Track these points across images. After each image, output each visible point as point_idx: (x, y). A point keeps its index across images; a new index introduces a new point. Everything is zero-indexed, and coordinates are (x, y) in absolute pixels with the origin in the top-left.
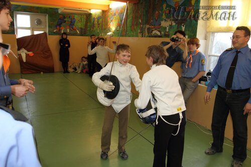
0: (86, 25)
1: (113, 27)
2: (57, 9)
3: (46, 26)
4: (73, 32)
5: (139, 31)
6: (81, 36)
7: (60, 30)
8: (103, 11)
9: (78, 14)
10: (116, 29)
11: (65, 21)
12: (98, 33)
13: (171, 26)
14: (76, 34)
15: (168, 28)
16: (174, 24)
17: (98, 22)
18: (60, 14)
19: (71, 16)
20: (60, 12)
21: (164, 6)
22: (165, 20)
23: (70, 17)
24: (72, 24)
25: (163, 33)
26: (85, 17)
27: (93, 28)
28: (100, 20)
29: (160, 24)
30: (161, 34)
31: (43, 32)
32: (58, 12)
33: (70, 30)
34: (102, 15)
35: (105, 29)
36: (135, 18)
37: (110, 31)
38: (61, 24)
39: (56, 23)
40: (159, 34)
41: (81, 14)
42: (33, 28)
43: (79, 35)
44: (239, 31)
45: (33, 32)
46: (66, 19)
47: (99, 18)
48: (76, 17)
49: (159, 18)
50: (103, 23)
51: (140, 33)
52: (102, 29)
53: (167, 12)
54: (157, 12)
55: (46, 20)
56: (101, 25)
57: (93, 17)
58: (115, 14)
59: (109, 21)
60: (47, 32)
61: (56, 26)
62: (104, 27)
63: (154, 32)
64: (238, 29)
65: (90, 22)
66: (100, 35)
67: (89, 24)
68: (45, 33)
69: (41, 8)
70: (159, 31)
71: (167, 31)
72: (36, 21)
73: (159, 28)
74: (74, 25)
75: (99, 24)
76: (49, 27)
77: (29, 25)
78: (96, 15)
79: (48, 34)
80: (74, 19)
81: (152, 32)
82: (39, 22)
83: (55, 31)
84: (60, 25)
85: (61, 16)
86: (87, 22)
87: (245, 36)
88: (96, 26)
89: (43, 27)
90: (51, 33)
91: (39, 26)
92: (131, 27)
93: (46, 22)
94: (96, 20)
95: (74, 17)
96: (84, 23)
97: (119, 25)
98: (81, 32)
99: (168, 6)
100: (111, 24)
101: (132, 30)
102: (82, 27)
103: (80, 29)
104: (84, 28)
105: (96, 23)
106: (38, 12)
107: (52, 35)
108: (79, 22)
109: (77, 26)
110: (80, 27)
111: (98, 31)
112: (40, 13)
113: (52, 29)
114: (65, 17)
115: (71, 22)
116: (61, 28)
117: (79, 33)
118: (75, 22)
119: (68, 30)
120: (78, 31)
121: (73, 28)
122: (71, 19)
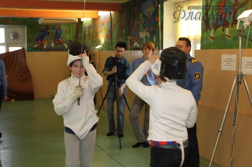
0: (76, 36)
1: (102, 39)
3: (24, 40)
4: (58, 46)
7: (42, 45)
8: (93, 19)
9: (65, 24)
10: (105, 41)
11: (48, 34)
12: (89, 46)
14: (63, 49)
15: (144, 39)
16: (148, 35)
17: (89, 32)
20: (40, 22)
21: (141, 15)
22: (143, 31)
23: (54, 27)
24: (57, 36)
25: (141, 45)
26: (75, 26)
27: (84, 41)
28: (91, 30)
29: (139, 36)
31: (20, 48)
32: (38, 23)
33: (55, 44)
34: (93, 23)
35: (96, 41)
36: (120, 28)
37: (99, 44)
38: (43, 37)
39: (36, 36)
40: (138, 46)
41: (69, 24)
42: (8, 44)
43: (67, 51)
44: (181, 41)
45: (7, 49)
46: (49, 31)
47: (90, 27)
48: (62, 27)
50: (94, 34)
52: (93, 42)
53: (143, 22)
54: (136, 22)
55: (24, 32)
56: (91, 36)
58: (103, 24)
59: (99, 30)
60: (26, 47)
61: (37, 40)
62: (94, 39)
64: (181, 39)
65: (81, 32)
67: (79, 35)
68: (23, 50)
69: (17, 18)
70: (138, 43)
71: (144, 42)
72: (11, 35)
74: (60, 37)
75: (90, 36)
76: (28, 41)
77: (3, 40)
78: (86, 23)
79: (26, 50)
80: (60, 29)
81: (133, 45)
82: (16, 36)
83: (35, 46)
84: (41, 38)
85: (43, 27)
86: (77, 33)
87: (187, 46)
88: (87, 37)
89: (20, 41)
90: (31, 49)
91: (15, 41)
93: (24, 35)
94: (87, 29)
96: (74, 34)
97: (107, 37)
98: (69, 45)
99: (144, 16)
100: (101, 35)
102: (71, 39)
103: (68, 43)
104: (73, 40)
105: (87, 33)
106: (14, 24)
107: (32, 51)
108: (68, 33)
109: (64, 39)
110: (68, 39)
111: (89, 44)
112: (18, 24)
113: (31, 44)
114: (48, 28)
115: (57, 34)
116: (43, 42)
117: (66, 47)
118: (61, 33)
119: (53, 44)
120: (65, 45)
121: (58, 42)
122: (57, 30)
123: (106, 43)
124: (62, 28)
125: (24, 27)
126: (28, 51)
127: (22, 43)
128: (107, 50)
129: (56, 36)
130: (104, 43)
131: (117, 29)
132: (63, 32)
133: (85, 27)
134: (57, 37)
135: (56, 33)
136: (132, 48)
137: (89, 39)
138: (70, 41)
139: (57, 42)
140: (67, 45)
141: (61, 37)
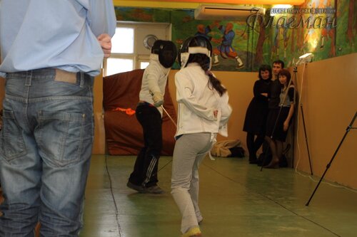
0: (259, 45)
1: (313, 39)
2: (192, 11)
4: (227, 62)
6: (247, 70)
8: (295, 6)
10: (320, 43)
12: (285, 59)
14: (234, 68)
17: (285, 34)
18: (199, 22)
19: (224, 23)
20: (196, 15)
23: (221, 28)
24: (226, 43)
27: (275, 51)
32: (193, 17)
33: (221, 57)
35: (298, 48)
41: (246, 19)
42: (138, 56)
43: (242, 70)
45: (138, 64)
46: (212, 33)
48: (237, 27)
50: (295, 35)
52: (292, 50)
56: (290, 40)
62: (296, 44)
65: (270, 36)
66: (290, 63)
67: (266, 43)
69: (157, 10)
72: (145, 41)
74: (229, 45)
75: (286, 40)
80: (232, 31)
85: (201, 26)
86: (262, 38)
88: (282, 44)
92: (346, 33)
95: (231, 26)
96: (256, 41)
97: (324, 34)
98: (247, 62)
100: (310, 33)
101: (347, 41)
102: (250, 50)
103: (244, 56)
104: (254, 52)
105: (281, 36)
106: (151, 21)
108: (244, 38)
109: (237, 49)
110: (245, 50)
111: (285, 55)
112: (157, 21)
114: (209, 29)
115: (224, 39)
117: (241, 64)
118: (232, 39)
119: (216, 57)
120: (239, 60)
121: (227, 54)
122: (225, 34)
123: (320, 46)
124: (233, 29)
125: (169, 26)
129: (222, 45)
130: (316, 49)
131: (346, 14)
132: (236, 36)
134: (226, 46)
135: (224, 37)
137: (285, 46)
138: (247, 53)
139: (224, 55)
140: (242, 60)
141: (233, 45)
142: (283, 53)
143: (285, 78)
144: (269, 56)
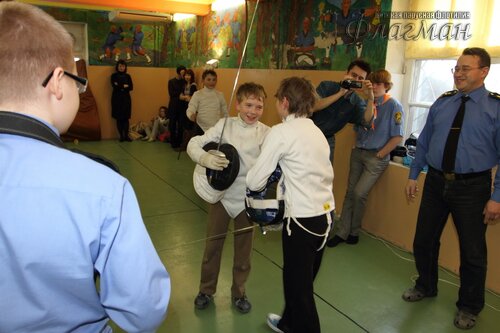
0: (164, 45)
1: (219, 48)
2: (106, 13)
3: (84, 47)
4: (138, 59)
5: (271, 57)
6: (154, 66)
7: (112, 55)
8: (198, 17)
9: (149, 23)
10: (225, 52)
11: (122, 39)
12: (189, 61)
13: (334, 47)
14: (144, 64)
15: (328, 51)
17: (188, 39)
19: (134, 26)
20: (111, 18)
21: (321, 6)
22: (323, 35)
23: (131, 29)
24: (136, 42)
25: (318, 60)
26: (162, 28)
27: (178, 51)
28: (194, 35)
29: (313, 44)
30: (314, 62)
31: (77, 59)
32: (108, 19)
33: (132, 54)
34: (197, 25)
35: (203, 53)
36: (262, 31)
37: (212, 57)
38: (114, 43)
39: (103, 41)
40: (310, 62)
41: (154, 24)
43: (150, 66)
44: (469, 57)
46: (124, 34)
47: (190, 31)
48: (144, 28)
49: (311, 32)
50: (199, 41)
51: (273, 60)
52: (196, 53)
53: (327, 18)
54: (307, 19)
55: (83, 34)
56: (194, 45)
57: (178, 29)
58: (222, 23)
59: (211, 36)
60: (87, 59)
61: (104, 48)
62: (200, 49)
63: (300, 59)
64: (467, 52)
65: (173, 38)
66: (194, 64)
67: (170, 43)
68: (82, 62)
69: (73, 10)
70: (310, 57)
71: (327, 56)
73: (311, 50)
74: (140, 45)
75: (190, 44)
76: (90, 48)
78: (183, 24)
79: (87, 63)
80: (140, 32)
81: (296, 59)
83: (102, 57)
84: (111, 45)
85: (115, 27)
86: (166, 39)
87: (481, 67)
88: (185, 46)
89: (77, 48)
90: (95, 61)
92: (255, 48)
93: (83, 39)
94: (185, 34)
95: (140, 28)
96: (161, 41)
98: (154, 58)
99: (329, 6)
100: (215, 42)
101: (256, 55)
102: (157, 49)
103: (152, 54)
104: (160, 51)
105: (184, 40)
106: (68, 20)
107: (96, 65)
108: (151, 39)
110: (152, 48)
111: (189, 57)
112: (73, 20)
113: (95, 54)
114: (121, 30)
115: (135, 39)
116: (114, 51)
117: (149, 60)
118: (141, 39)
119: (128, 55)
120: (148, 57)
121: (137, 52)
122: (135, 34)
123: (226, 55)
124: (142, 30)
125: (84, 25)
126: (90, 65)
127: (79, 52)
128: (230, 67)
129: (133, 43)
130: (222, 56)
131: (255, 31)
133: (181, 31)
134: (136, 45)
136: (292, 64)
137: (189, 49)
138: (154, 51)
139: (135, 53)
141: (142, 44)
142: (186, 54)
143: (190, 77)
144: (173, 54)
